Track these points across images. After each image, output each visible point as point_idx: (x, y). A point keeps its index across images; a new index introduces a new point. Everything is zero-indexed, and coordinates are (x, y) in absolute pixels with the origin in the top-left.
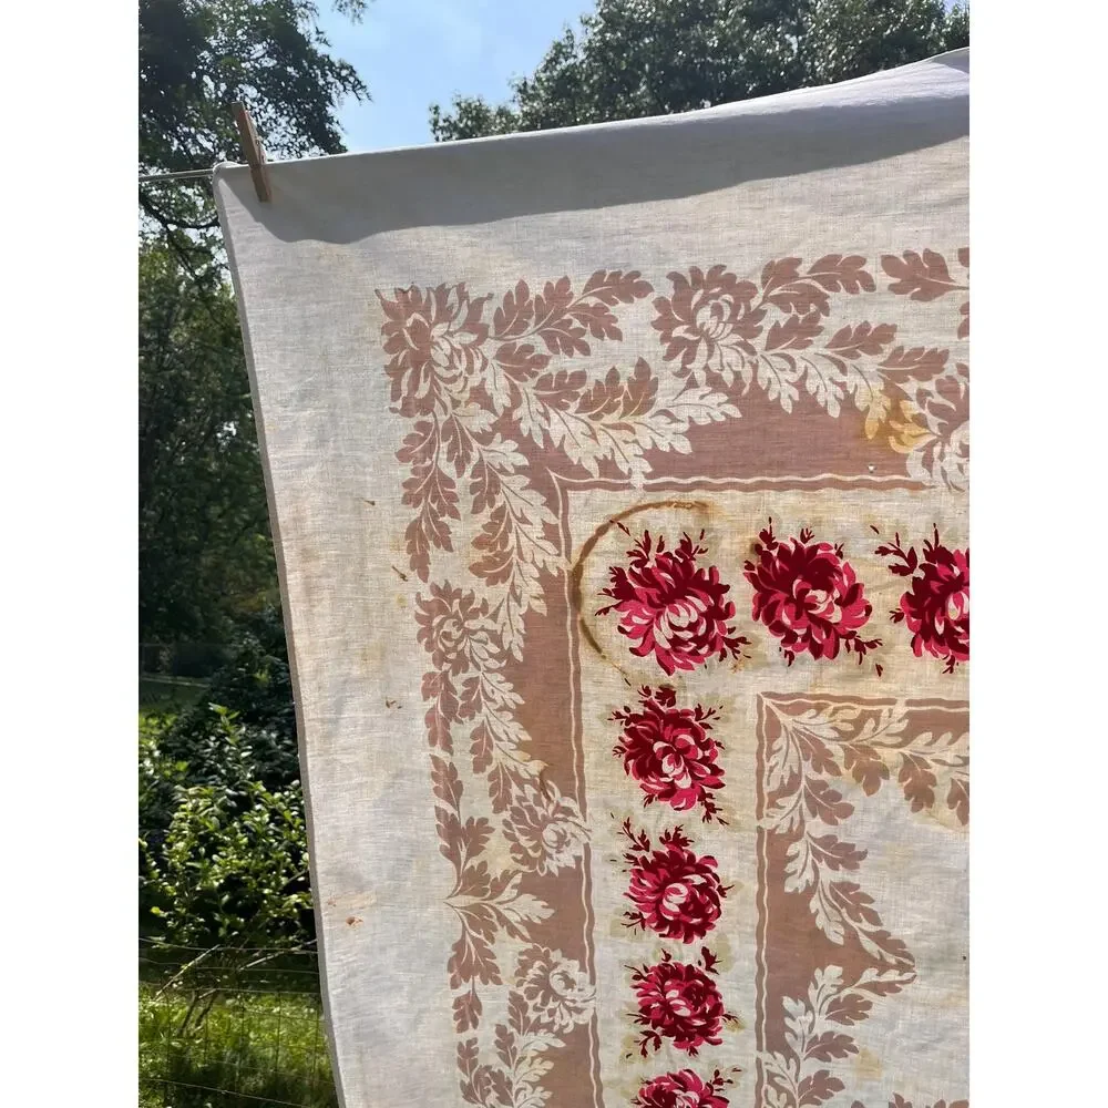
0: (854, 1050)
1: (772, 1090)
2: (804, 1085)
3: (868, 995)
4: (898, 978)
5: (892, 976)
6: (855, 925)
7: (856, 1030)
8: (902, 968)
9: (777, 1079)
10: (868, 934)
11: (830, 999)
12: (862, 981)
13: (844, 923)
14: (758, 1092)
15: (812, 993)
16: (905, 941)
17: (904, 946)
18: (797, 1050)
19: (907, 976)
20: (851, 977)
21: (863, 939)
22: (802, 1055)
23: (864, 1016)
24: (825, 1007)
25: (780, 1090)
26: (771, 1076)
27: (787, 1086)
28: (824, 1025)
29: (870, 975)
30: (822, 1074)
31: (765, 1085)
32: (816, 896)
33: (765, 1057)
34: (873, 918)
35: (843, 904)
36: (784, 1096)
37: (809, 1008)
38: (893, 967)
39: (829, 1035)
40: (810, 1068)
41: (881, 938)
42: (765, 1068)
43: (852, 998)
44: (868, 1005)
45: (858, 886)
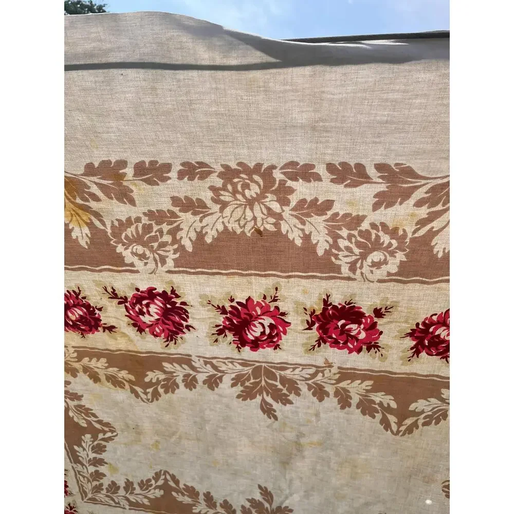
0: (106, 463)
1: (81, 477)
2: (91, 475)
3: (104, 443)
4: (112, 435)
5: (109, 435)
6: (88, 419)
7: (103, 456)
8: (112, 432)
9: (81, 473)
10: (95, 421)
11: (91, 446)
12: (99, 439)
13: (84, 419)
14: (76, 478)
15: (84, 445)
16: (110, 423)
17: (110, 424)
18: (85, 463)
19: (115, 434)
20: (95, 438)
21: (94, 423)
22: (87, 465)
23: (105, 451)
24: (90, 449)
25: (84, 477)
26: (79, 472)
27: (87, 476)
28: (92, 455)
29: (101, 436)
30: (97, 472)
31: (78, 476)
32: (70, 411)
33: (75, 466)
34: (94, 415)
35: (81, 412)
36: (86, 479)
37: (84, 449)
38: (108, 432)
39: (95, 458)
40: (92, 469)
41: (100, 422)
42: (76, 469)
43: (99, 445)
44: (105, 446)
45: (84, 406)
